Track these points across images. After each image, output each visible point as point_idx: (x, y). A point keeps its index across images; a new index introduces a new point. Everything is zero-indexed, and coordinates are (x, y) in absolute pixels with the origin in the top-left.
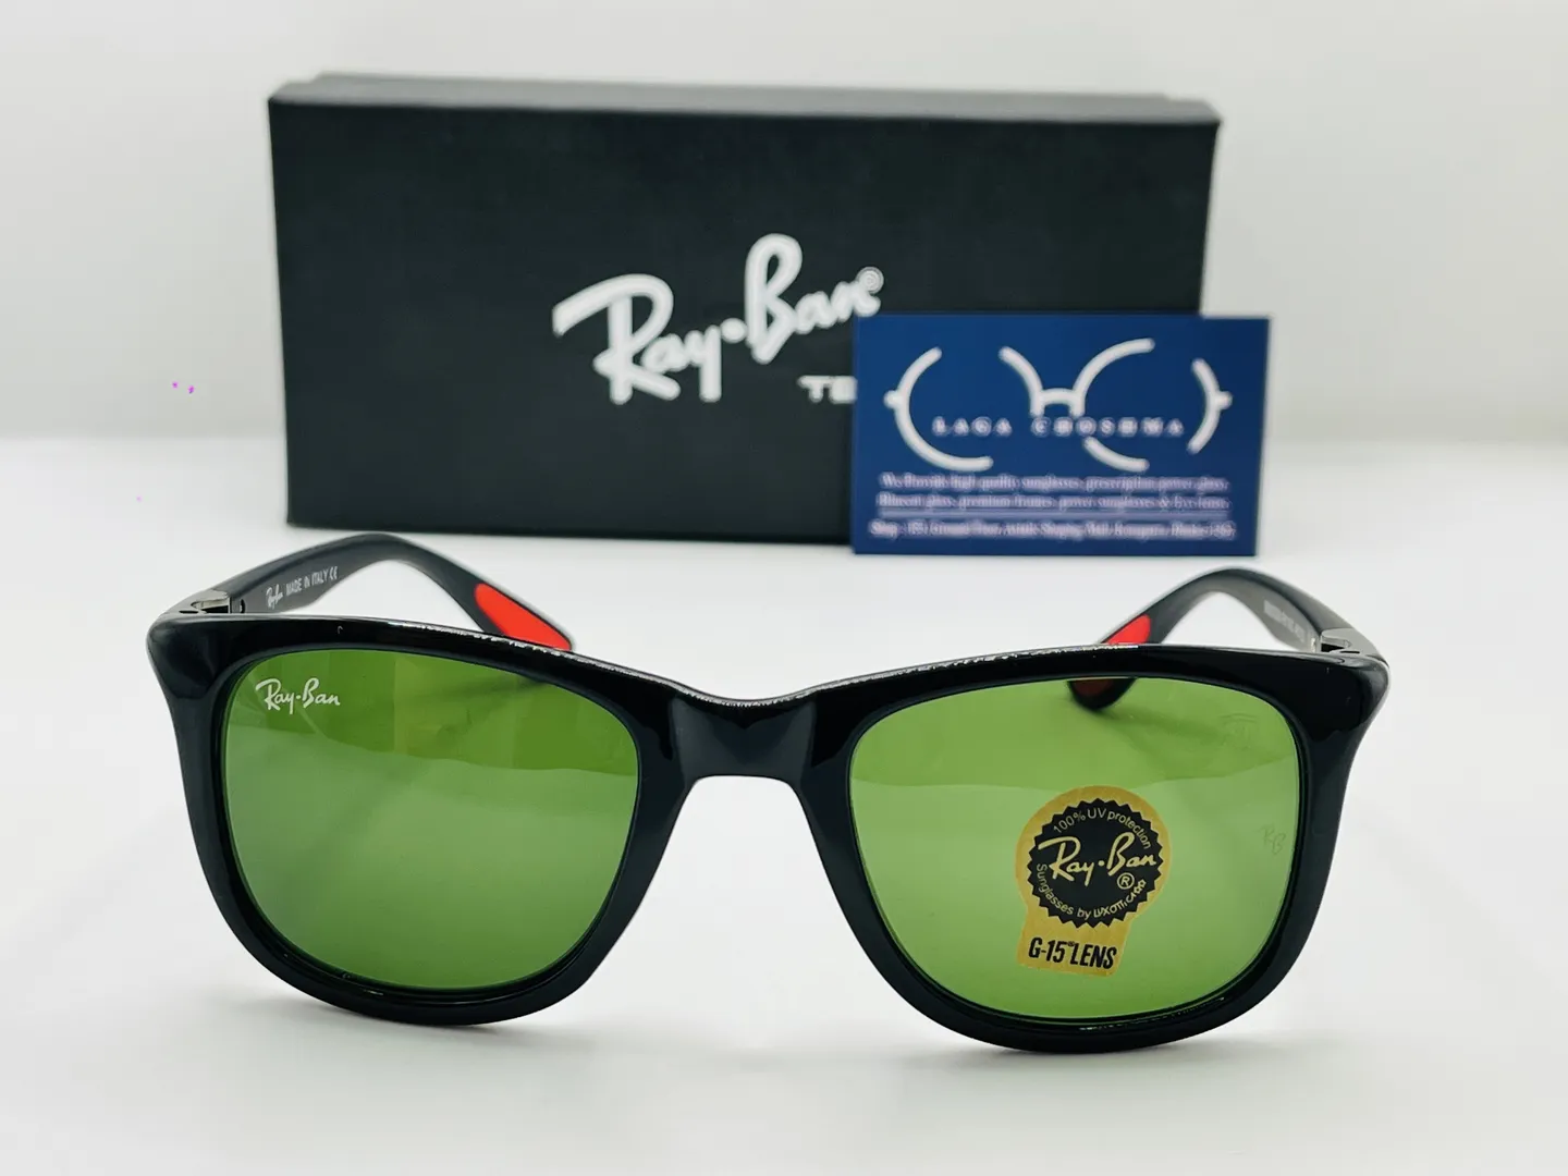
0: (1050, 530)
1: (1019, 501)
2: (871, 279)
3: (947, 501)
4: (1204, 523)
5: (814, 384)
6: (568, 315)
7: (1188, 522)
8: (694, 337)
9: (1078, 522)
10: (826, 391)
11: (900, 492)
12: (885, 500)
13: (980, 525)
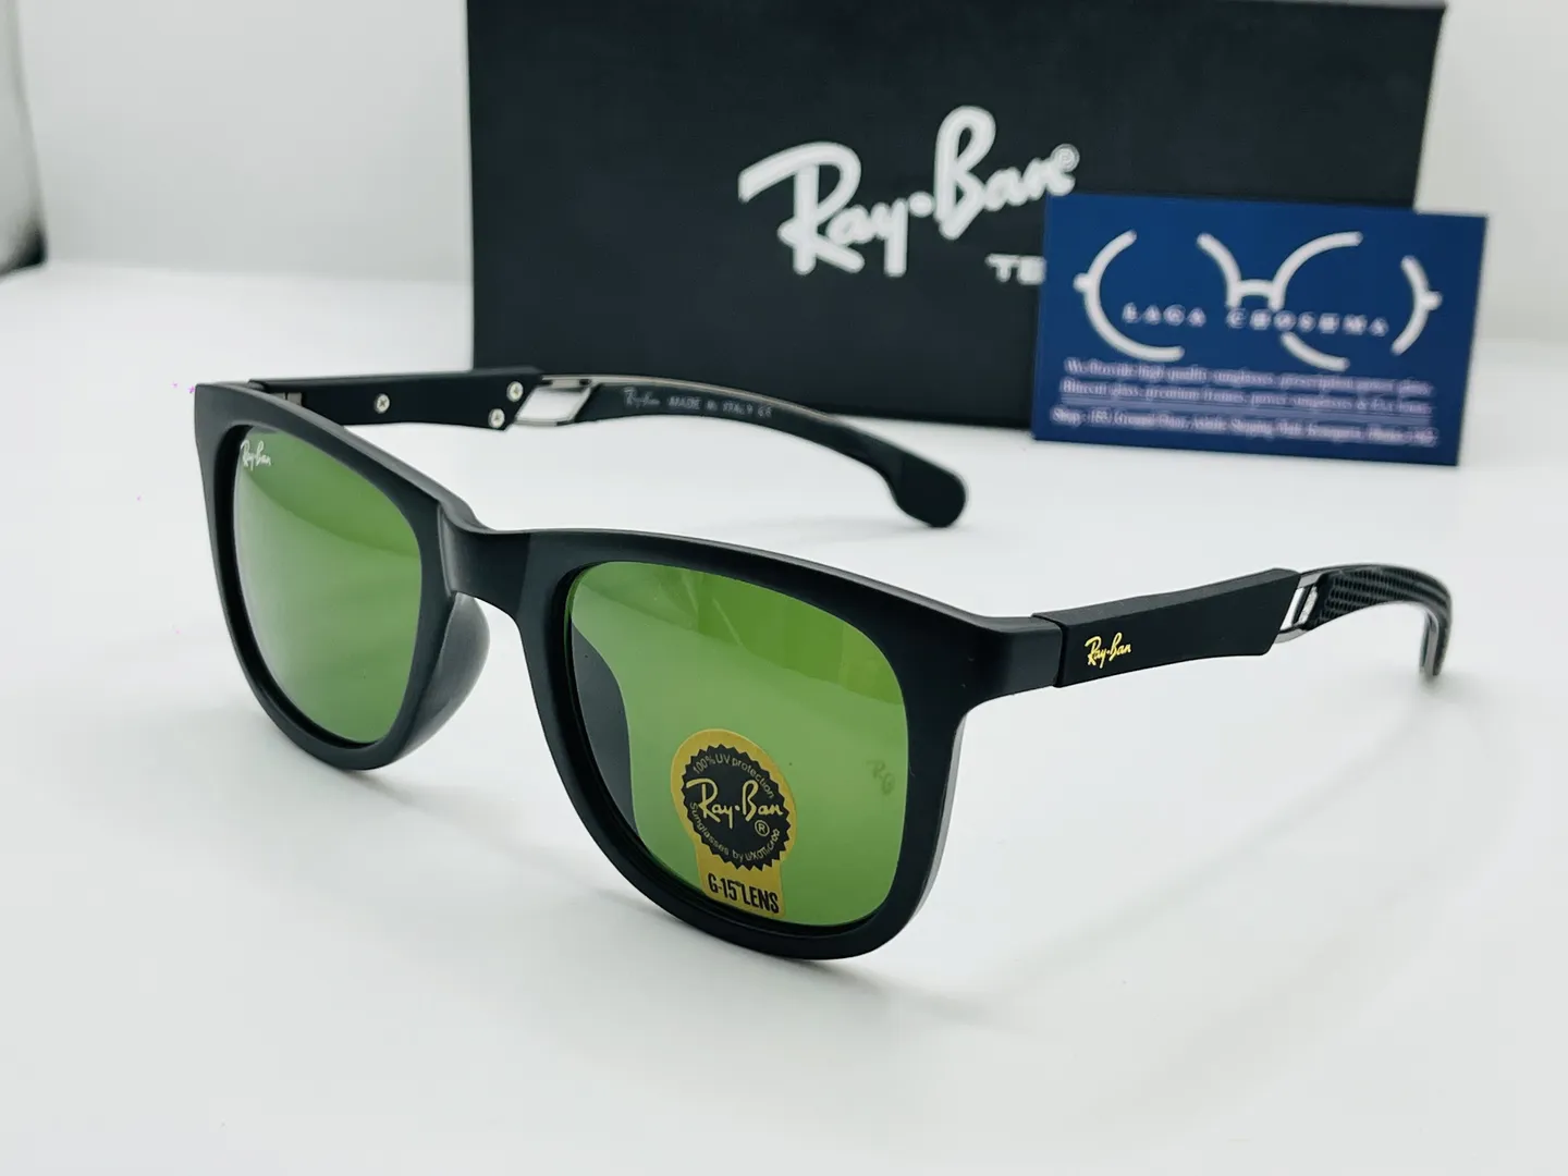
0: (1240, 427)
1: (1209, 395)
2: (1066, 157)
3: (1132, 391)
4: (1404, 429)
5: (1002, 264)
6: (754, 181)
7: (1385, 427)
8: (880, 210)
9: (1271, 420)
10: (1014, 271)
11: (1084, 379)
12: (1069, 386)
13: (1167, 418)
